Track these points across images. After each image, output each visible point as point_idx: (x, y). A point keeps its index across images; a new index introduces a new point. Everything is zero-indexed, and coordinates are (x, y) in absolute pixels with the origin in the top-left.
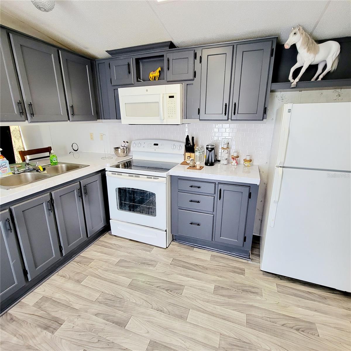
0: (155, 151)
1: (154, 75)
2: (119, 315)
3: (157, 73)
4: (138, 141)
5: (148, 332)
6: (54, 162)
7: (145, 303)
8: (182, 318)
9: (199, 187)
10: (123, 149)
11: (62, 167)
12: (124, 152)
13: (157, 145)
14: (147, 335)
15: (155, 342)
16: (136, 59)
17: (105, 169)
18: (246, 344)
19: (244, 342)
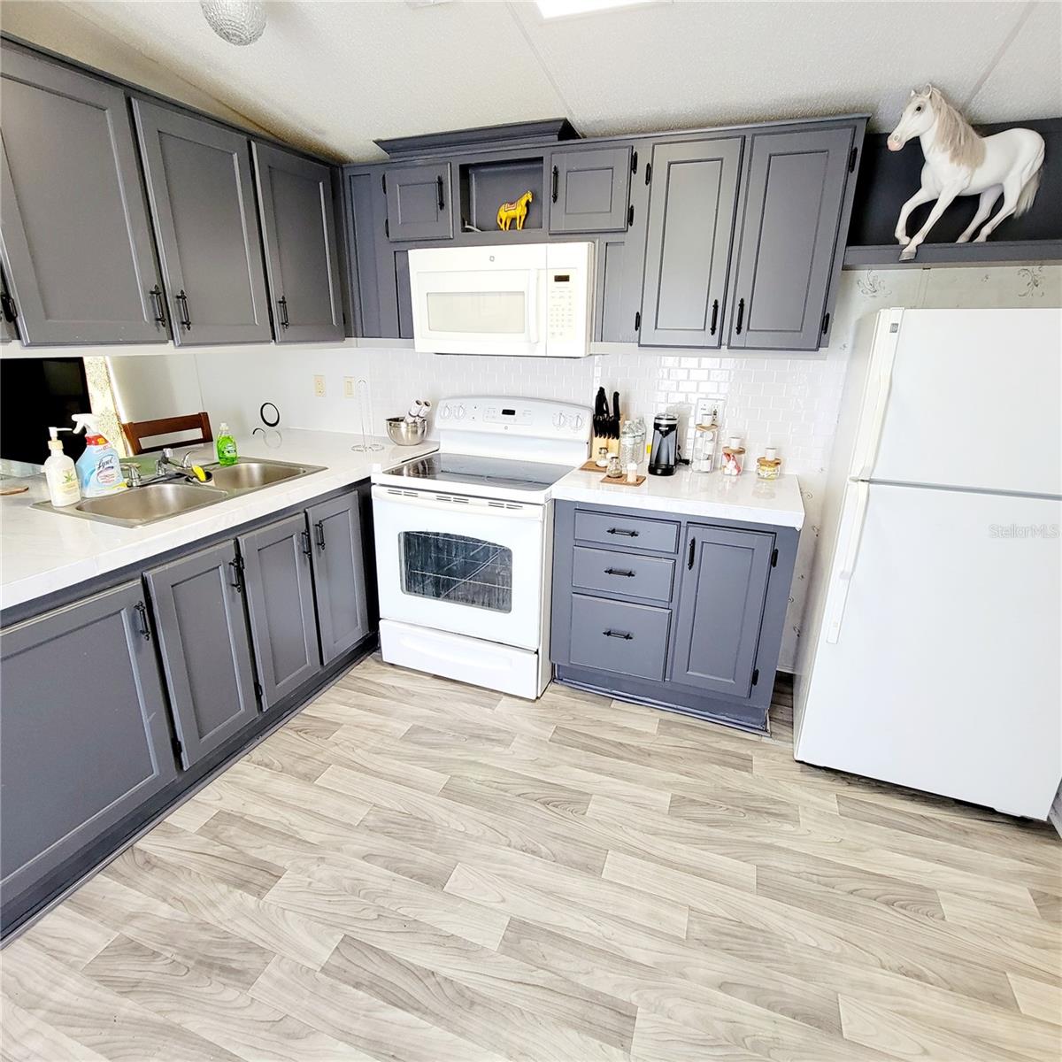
0: (506, 431)
1: (512, 213)
2: (425, 858)
3: (519, 209)
4: (457, 402)
5: (503, 901)
6: (227, 455)
7: (489, 834)
8: (590, 869)
10: (414, 422)
11: (249, 470)
12: (416, 432)
13: (512, 412)
14: (500, 906)
15: (525, 923)
16: (461, 166)
17: (369, 479)
18: (755, 932)
19: (752, 928)
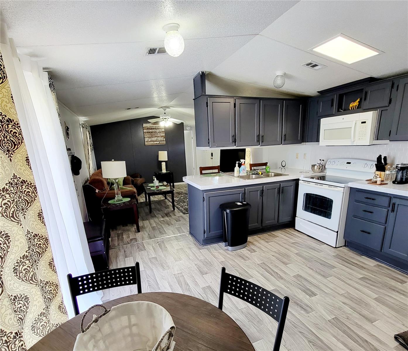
0: (347, 169)
1: (353, 105)
3: (356, 103)
4: (333, 160)
6: (268, 171)
9: (373, 199)
10: (319, 166)
12: (320, 169)
13: (350, 163)
16: (339, 94)
17: (299, 179)
